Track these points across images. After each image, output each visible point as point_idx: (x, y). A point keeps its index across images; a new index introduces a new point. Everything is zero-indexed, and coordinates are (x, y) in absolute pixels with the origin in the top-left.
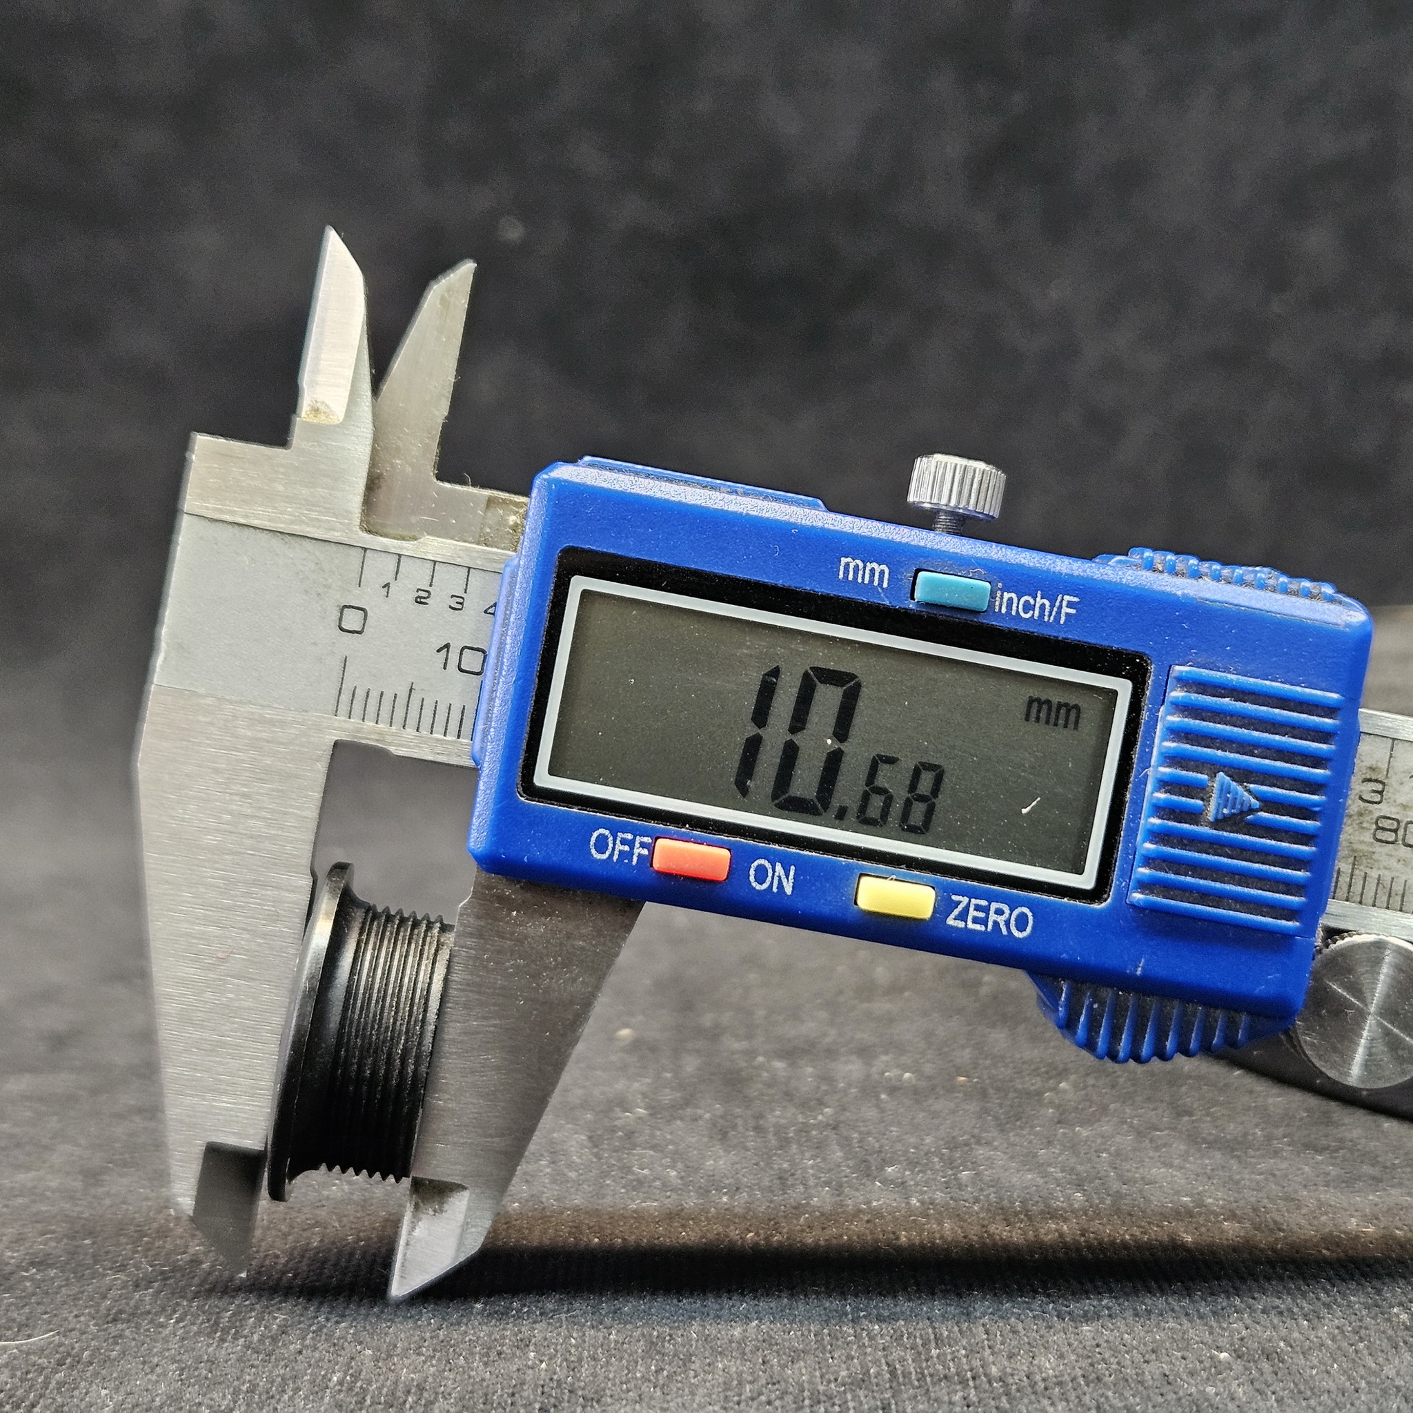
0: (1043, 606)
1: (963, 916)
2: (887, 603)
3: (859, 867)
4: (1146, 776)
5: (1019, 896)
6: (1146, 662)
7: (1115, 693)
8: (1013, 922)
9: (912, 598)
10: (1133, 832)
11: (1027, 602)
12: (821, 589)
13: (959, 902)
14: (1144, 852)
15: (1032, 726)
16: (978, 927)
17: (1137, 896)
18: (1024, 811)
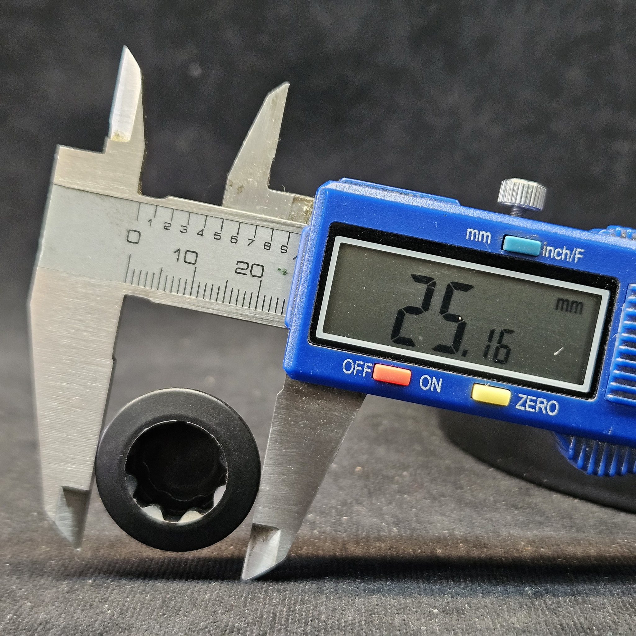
0: (566, 253)
1: (524, 405)
2: (490, 251)
3: (472, 379)
4: (615, 338)
5: (551, 395)
6: (616, 282)
7: (601, 297)
8: (548, 408)
9: (502, 249)
10: (608, 365)
11: (559, 252)
12: (458, 244)
13: (522, 398)
14: (613, 375)
15: (559, 312)
16: (531, 410)
17: (610, 396)
18: (555, 354)
